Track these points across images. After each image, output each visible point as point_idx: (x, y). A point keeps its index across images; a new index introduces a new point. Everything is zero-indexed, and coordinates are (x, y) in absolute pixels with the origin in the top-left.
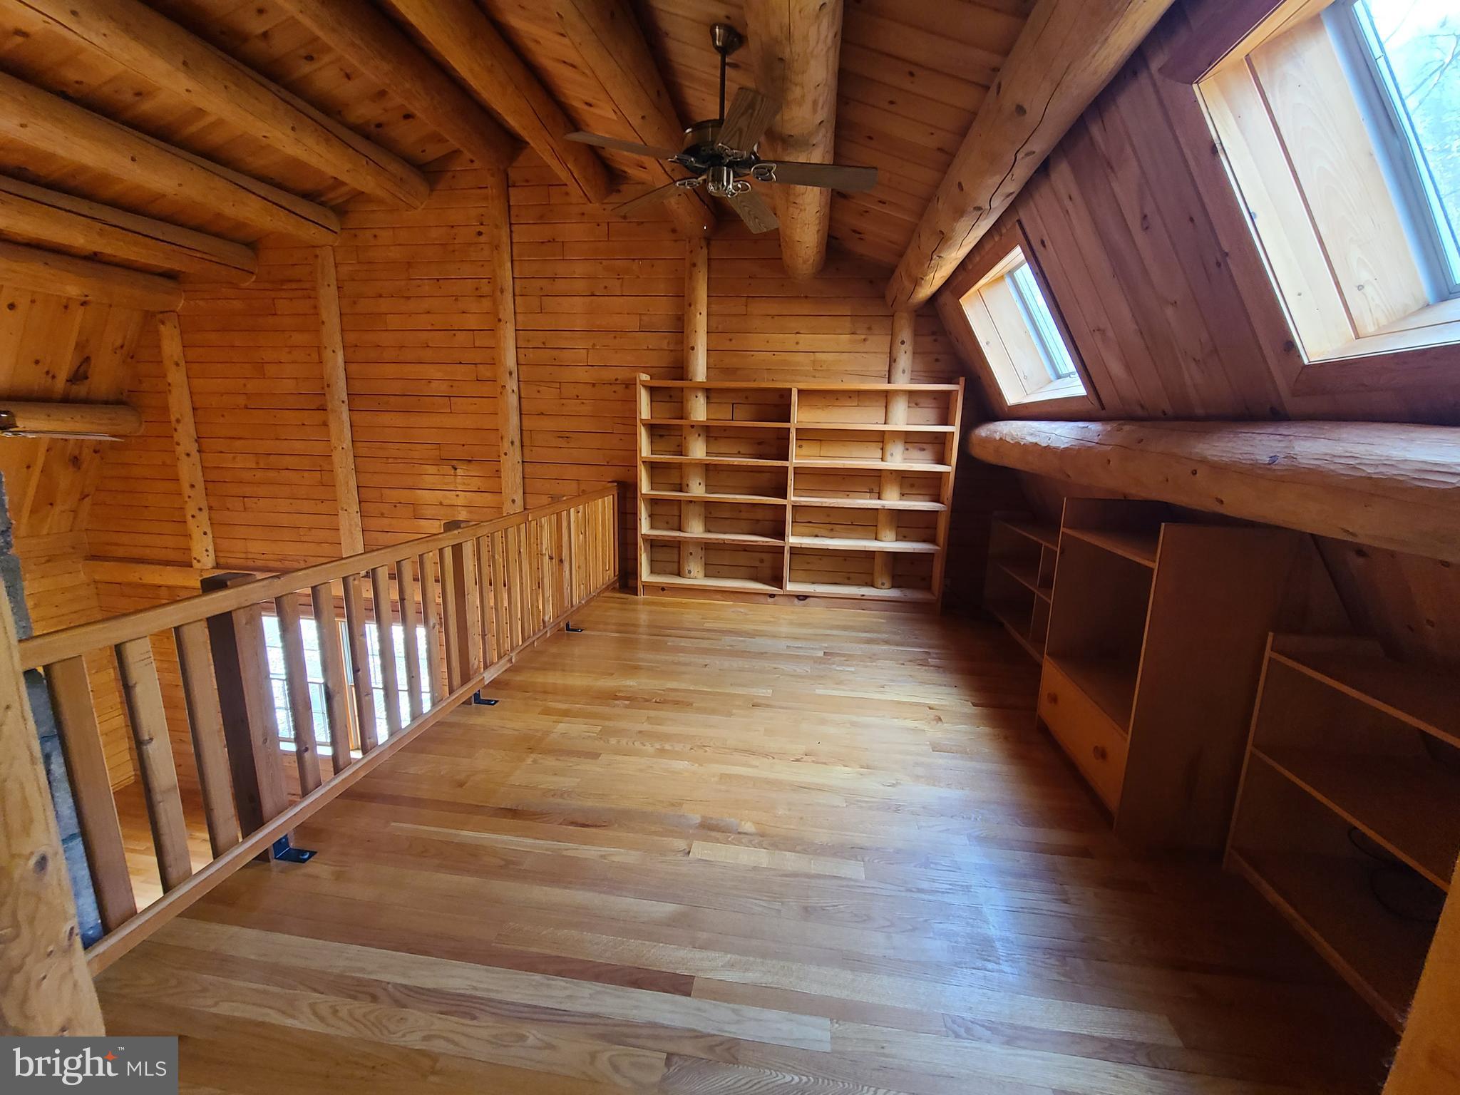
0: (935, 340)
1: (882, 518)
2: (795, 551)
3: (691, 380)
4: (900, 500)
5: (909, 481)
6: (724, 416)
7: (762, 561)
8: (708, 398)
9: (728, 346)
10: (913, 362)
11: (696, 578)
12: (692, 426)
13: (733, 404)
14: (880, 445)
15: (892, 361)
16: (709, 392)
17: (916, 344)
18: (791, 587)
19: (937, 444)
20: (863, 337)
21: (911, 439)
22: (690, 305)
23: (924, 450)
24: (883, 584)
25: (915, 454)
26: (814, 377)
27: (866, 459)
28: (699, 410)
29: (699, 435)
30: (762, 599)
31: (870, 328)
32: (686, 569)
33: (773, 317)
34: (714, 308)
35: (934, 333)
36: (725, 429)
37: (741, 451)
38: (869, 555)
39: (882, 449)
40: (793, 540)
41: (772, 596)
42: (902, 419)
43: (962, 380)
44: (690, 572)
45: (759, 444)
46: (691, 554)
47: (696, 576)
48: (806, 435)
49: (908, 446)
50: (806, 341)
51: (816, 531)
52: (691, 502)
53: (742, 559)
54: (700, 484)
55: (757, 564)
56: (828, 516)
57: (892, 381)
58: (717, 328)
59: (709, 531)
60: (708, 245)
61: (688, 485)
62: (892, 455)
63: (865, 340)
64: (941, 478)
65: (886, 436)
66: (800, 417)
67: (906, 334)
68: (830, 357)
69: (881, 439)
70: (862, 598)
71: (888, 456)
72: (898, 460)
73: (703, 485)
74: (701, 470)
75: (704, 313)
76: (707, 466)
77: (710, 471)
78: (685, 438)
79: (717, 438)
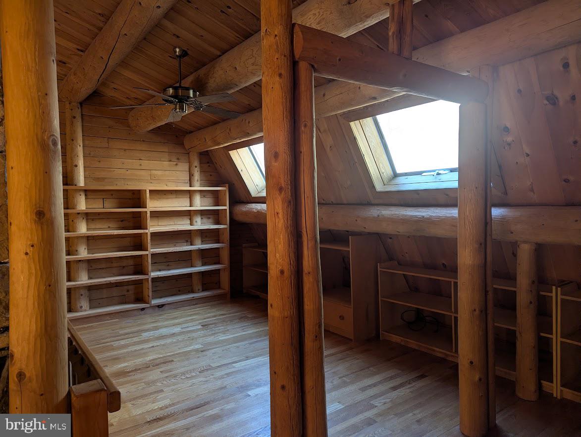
0: (209, 166)
1: (194, 255)
2: (155, 280)
3: (76, 185)
4: (202, 244)
5: (204, 234)
6: (98, 206)
7: (128, 291)
8: (86, 195)
9: (98, 165)
10: (201, 177)
11: (85, 310)
12: (79, 213)
13: (103, 199)
14: (189, 217)
15: (191, 176)
16: (86, 192)
17: (201, 167)
18: (155, 302)
19: (215, 216)
20: (175, 163)
21: (203, 213)
22: (73, 140)
23: (209, 218)
24: (199, 290)
25: (205, 220)
26: (151, 183)
27: (183, 225)
28: (82, 204)
29: (83, 218)
30: (135, 312)
31: (178, 159)
32: (79, 306)
33: (125, 150)
34: (87, 142)
35: (208, 163)
36: (99, 214)
37: (110, 226)
38: (189, 275)
39: (190, 219)
40: (154, 274)
41: (143, 309)
42: (199, 204)
43: (227, 185)
44: (81, 307)
45: (122, 221)
46: (82, 295)
48: (157, 215)
49: (203, 217)
50: (145, 163)
51: (160, 267)
52: (80, 261)
53: (116, 292)
54: (85, 249)
55: (125, 293)
56: (165, 258)
57: (192, 185)
58: (90, 154)
59: (91, 279)
60: (81, 106)
61: (77, 251)
62: (196, 222)
63: (176, 164)
64: (219, 232)
65: (192, 213)
66: (153, 205)
67: (196, 163)
68: (159, 173)
69: (189, 214)
70: (193, 299)
72: (200, 224)
73: (86, 250)
74: (85, 240)
75: (82, 146)
76: (88, 237)
77: (90, 240)
78: (73, 221)
79: (93, 220)
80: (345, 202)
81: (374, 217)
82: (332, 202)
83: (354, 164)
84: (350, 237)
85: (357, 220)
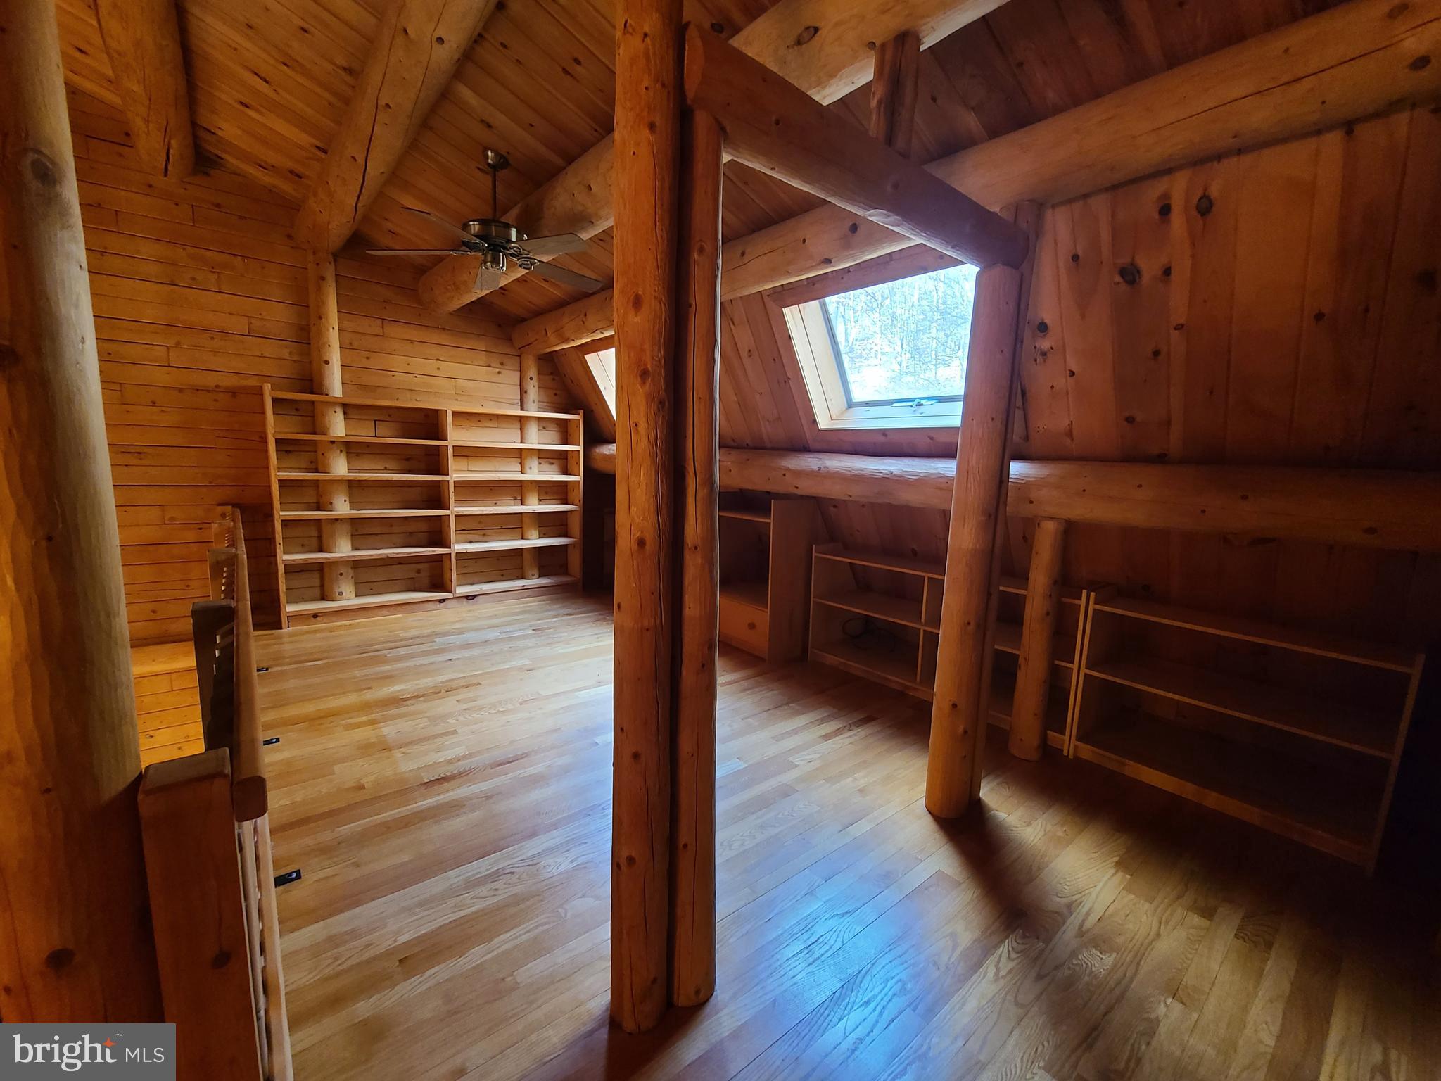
0: (554, 379)
1: (526, 520)
2: (461, 557)
3: (327, 395)
4: (539, 504)
5: (547, 490)
6: (365, 432)
7: (418, 571)
8: (345, 413)
9: (365, 363)
10: (539, 395)
11: (348, 599)
12: (333, 442)
13: (375, 421)
14: (519, 460)
15: (523, 392)
16: (347, 408)
17: (539, 380)
18: (461, 590)
19: (563, 461)
20: (498, 370)
21: (542, 455)
22: (320, 318)
23: (553, 464)
24: (533, 575)
25: (546, 466)
26: (457, 400)
27: (509, 472)
28: (338, 427)
29: (341, 451)
30: (430, 605)
31: (502, 364)
32: (337, 591)
33: (412, 342)
34: (346, 324)
35: (552, 374)
36: (368, 445)
37: (387, 466)
38: (519, 552)
39: (521, 463)
40: (459, 548)
41: (442, 601)
42: (536, 440)
43: (582, 412)
44: (341, 594)
45: (407, 460)
46: (341, 574)
47: (347, 597)
48: (465, 453)
49: (541, 461)
50: (447, 367)
51: (470, 537)
52: (337, 520)
53: (398, 572)
54: (345, 501)
55: (414, 575)
56: (480, 522)
57: (525, 409)
58: (351, 344)
59: (357, 549)
60: (335, 261)
61: (331, 503)
62: (530, 468)
63: (499, 373)
64: (567, 486)
65: (524, 455)
66: (456, 436)
67: (532, 372)
68: (470, 384)
69: (520, 456)
70: (524, 588)
71: (527, 469)
72: (537, 473)
73: (347, 502)
74: (345, 487)
75: (336, 328)
76: (349, 481)
77: (355, 488)
78: (323, 454)
79: (358, 455)
80: (768, 445)
81: (813, 471)
82: (747, 445)
83: (785, 382)
84: (773, 501)
85: (784, 475)
